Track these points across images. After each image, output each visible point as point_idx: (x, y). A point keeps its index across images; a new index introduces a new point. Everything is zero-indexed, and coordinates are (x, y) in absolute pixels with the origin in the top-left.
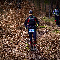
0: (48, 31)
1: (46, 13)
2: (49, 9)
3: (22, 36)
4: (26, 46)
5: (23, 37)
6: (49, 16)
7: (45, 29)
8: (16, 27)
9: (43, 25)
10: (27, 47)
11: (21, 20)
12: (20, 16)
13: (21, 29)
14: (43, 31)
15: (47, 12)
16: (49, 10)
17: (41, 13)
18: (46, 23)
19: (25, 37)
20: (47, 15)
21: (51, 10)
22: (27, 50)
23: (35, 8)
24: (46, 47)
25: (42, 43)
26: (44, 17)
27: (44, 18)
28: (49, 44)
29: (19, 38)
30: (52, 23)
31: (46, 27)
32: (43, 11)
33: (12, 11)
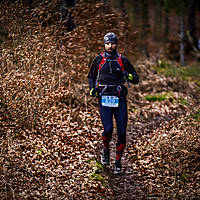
0: (176, 115)
1: (168, 45)
2: (179, 32)
3: (80, 131)
4: (95, 169)
5: (82, 135)
6: (182, 57)
7: (166, 107)
8: (56, 98)
9: (158, 92)
10: (97, 172)
11: (74, 72)
12: (72, 58)
13: (76, 105)
14: (158, 115)
15: (173, 43)
16: (181, 35)
17: (152, 44)
18: (170, 84)
19: (90, 137)
20: (171, 52)
21: (188, 33)
22: (99, 186)
23: (125, 28)
24: (171, 174)
25: (152, 161)
26: (160, 62)
27: (163, 66)
28: (181, 161)
29: (66, 140)
30: (191, 84)
31: (171, 100)
32: (156, 39)
33: (42, 39)
